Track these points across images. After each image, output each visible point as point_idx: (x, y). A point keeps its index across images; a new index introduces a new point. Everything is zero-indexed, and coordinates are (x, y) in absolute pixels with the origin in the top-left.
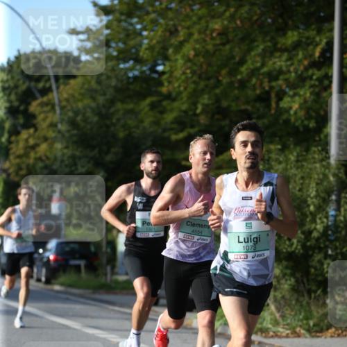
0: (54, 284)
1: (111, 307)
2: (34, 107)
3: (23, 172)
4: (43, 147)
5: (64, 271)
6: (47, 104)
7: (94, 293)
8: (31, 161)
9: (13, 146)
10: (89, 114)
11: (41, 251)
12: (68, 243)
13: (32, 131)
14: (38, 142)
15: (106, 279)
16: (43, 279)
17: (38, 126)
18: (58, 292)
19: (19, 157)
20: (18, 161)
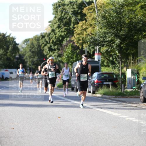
0: (97, 93)
1: (124, 104)
2: (85, 11)
3: (81, 42)
4: (90, 29)
5: (102, 87)
6: (91, 9)
7: (116, 97)
8: (84, 36)
9: (75, 29)
10: (112, 12)
11: (90, 78)
12: (103, 74)
13: (84, 22)
14: (87, 27)
15: (122, 91)
16: (92, 92)
17: (87, 19)
18: (99, 97)
19: (79, 34)
20: (78, 36)
